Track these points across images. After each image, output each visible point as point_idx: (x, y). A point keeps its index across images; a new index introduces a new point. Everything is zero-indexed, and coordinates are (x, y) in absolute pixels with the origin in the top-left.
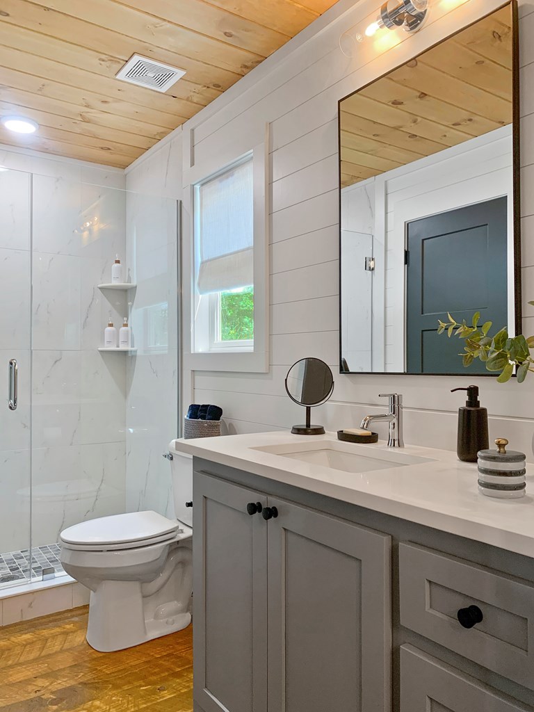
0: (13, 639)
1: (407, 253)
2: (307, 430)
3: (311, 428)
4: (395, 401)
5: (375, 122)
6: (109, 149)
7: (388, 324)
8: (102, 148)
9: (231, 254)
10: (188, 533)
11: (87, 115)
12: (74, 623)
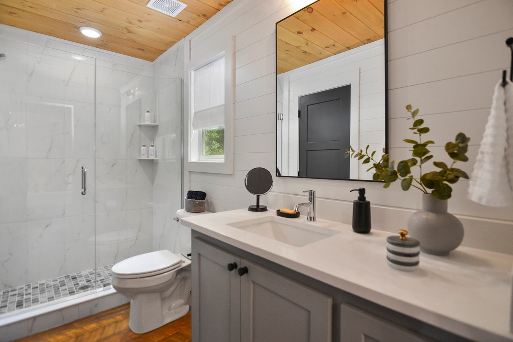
0: (85, 328)
1: (299, 112)
2: (258, 209)
3: (260, 207)
4: (312, 194)
5: (287, 43)
6: (143, 50)
7: (290, 147)
8: (139, 49)
9: (212, 108)
10: (188, 262)
11: (130, 29)
12: (122, 315)
